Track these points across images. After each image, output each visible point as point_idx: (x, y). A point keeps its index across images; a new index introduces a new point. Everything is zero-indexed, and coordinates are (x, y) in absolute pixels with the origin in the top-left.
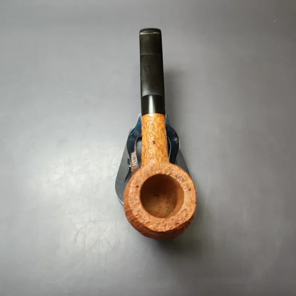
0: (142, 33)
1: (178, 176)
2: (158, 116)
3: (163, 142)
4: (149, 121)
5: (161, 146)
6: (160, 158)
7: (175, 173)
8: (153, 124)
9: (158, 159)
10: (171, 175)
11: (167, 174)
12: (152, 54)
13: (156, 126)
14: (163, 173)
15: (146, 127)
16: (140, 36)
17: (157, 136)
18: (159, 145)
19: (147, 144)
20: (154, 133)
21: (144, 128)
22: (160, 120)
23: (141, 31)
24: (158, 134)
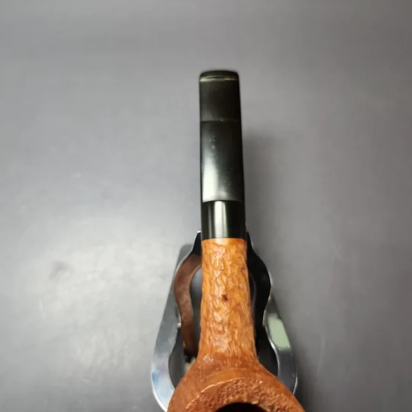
0: (204, 80)
1: (276, 408)
2: (232, 244)
3: (242, 296)
4: (215, 253)
5: (238, 304)
6: (236, 332)
7: (270, 401)
8: (223, 260)
9: (233, 333)
10: (261, 406)
11: (254, 402)
12: (222, 120)
13: (228, 263)
14: (245, 400)
15: (209, 263)
16: (201, 85)
17: (231, 285)
18: (234, 304)
19: (210, 298)
20: (224, 279)
21: (207, 265)
22: (236, 252)
23: (203, 75)
24: (233, 281)
